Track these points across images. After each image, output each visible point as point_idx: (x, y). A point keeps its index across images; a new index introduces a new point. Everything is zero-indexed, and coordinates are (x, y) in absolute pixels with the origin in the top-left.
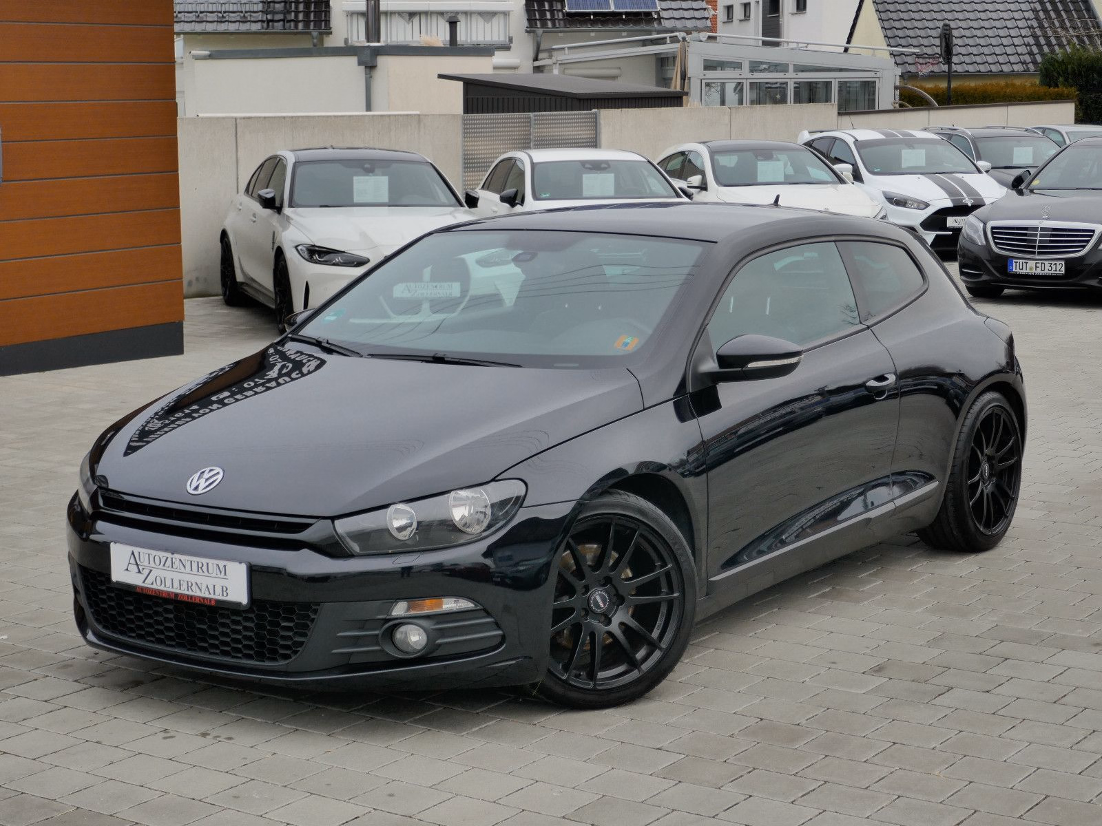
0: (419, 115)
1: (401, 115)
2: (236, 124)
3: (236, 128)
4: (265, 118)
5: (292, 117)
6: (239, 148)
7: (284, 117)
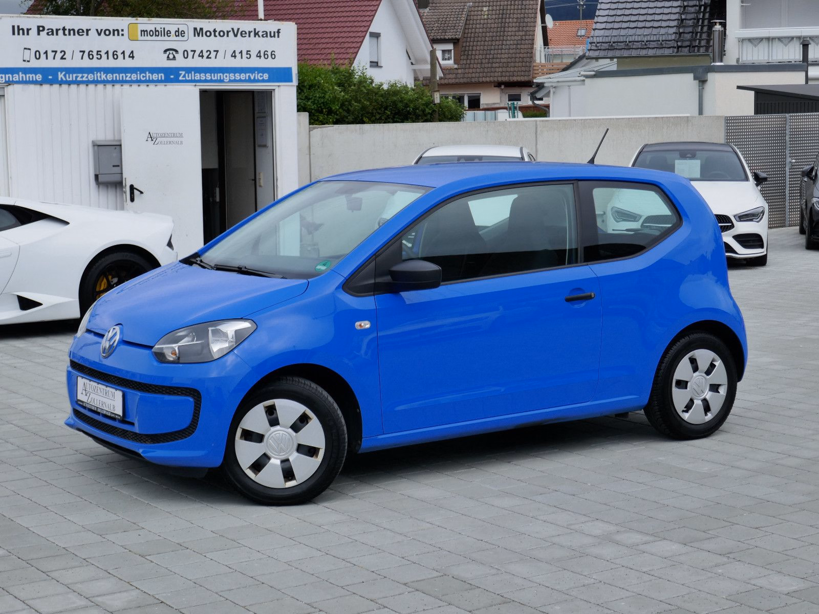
0: (688, 117)
1: (672, 117)
2: (536, 125)
3: (536, 128)
4: (559, 120)
5: (582, 120)
6: (538, 143)
7: (575, 120)
